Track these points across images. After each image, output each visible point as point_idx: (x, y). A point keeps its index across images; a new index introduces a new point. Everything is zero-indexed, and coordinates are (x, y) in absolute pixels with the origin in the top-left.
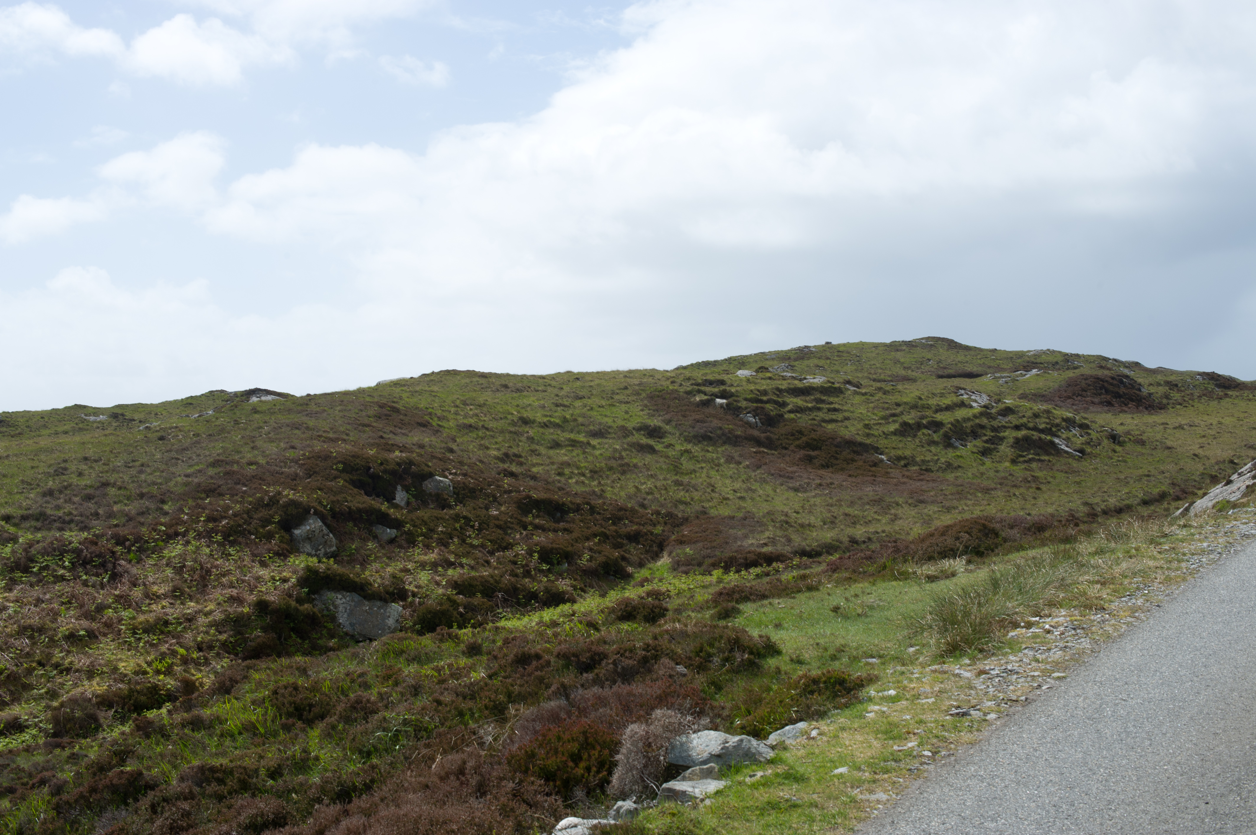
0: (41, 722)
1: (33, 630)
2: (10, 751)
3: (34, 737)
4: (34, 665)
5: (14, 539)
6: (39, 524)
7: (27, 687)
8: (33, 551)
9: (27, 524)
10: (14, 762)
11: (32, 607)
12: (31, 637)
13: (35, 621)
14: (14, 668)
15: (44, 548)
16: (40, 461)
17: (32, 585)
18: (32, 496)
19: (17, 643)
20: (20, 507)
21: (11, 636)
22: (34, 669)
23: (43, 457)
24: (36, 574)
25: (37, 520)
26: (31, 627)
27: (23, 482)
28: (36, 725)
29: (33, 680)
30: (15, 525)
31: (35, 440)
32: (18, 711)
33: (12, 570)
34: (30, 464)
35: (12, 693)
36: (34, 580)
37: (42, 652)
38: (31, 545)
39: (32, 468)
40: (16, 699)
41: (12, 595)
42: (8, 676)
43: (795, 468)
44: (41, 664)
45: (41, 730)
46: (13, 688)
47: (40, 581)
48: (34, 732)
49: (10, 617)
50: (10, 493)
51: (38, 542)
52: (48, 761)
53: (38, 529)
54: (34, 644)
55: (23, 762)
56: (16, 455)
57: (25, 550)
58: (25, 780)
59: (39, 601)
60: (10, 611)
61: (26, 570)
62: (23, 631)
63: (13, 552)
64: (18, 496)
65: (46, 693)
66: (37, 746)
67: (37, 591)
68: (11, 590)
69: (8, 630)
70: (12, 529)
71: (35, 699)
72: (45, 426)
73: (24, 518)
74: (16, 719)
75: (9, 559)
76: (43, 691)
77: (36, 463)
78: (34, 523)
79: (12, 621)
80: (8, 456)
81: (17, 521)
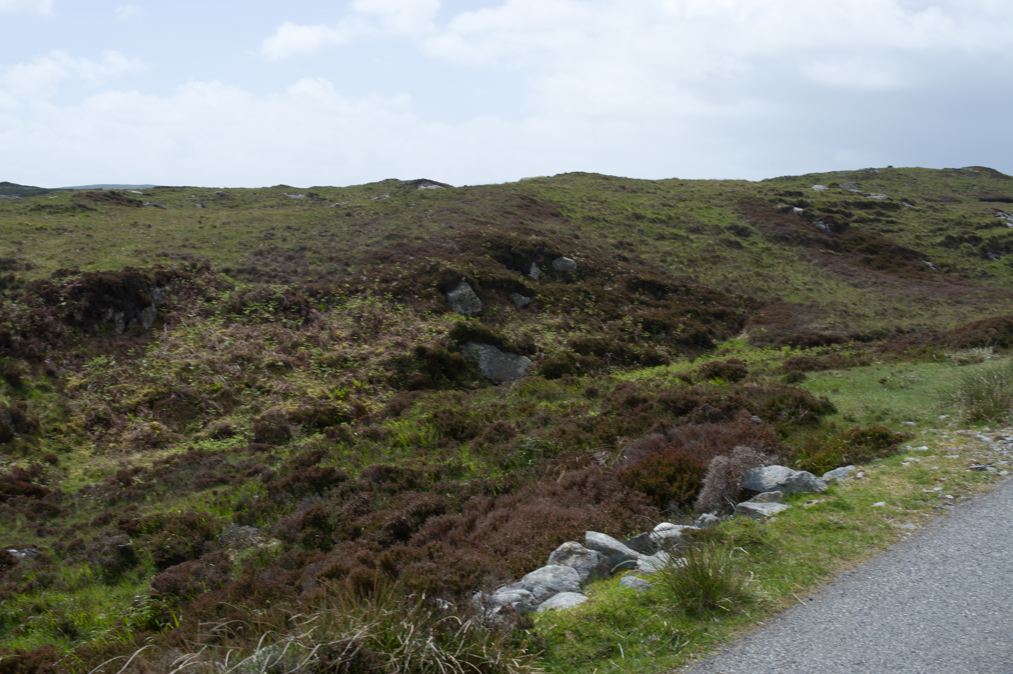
0: (246, 430)
1: (243, 359)
2: (223, 451)
3: (241, 441)
4: (243, 386)
5: (231, 288)
6: (251, 277)
7: (237, 403)
8: (246, 298)
9: (242, 276)
10: (225, 459)
11: (243, 342)
12: (241, 365)
13: (245, 352)
14: (228, 388)
15: (254, 296)
16: (254, 228)
17: (244, 324)
18: (246, 254)
19: (231, 368)
20: (237, 263)
21: (226, 362)
22: (243, 389)
23: (256, 225)
24: (248, 316)
25: (250, 273)
26: (242, 357)
27: (240, 243)
28: (242, 433)
29: (241, 398)
30: (233, 277)
31: (250, 211)
32: (230, 421)
33: (229, 312)
34: (246, 229)
35: (225, 407)
36: (245, 320)
37: (249, 376)
38: (244, 293)
39: (248, 232)
40: (228, 412)
41: (228, 331)
42: (223, 394)
43: (855, 268)
44: (248, 386)
45: (245, 436)
46: (226, 403)
47: (250, 321)
48: (241, 438)
49: (226, 348)
50: (230, 251)
51: (250, 291)
52: (251, 460)
53: (250, 281)
54: (243, 370)
55: (232, 460)
56: (235, 222)
57: (240, 297)
58: (233, 474)
59: (248, 337)
60: (227, 343)
61: (240, 312)
62: (236, 359)
63: (231, 297)
64: (235, 255)
65: (251, 408)
66: (243, 449)
67: (247, 329)
68: (227, 327)
69: (224, 358)
70: (230, 280)
71: (242, 413)
72: (256, 201)
73: (240, 272)
74: (228, 427)
75: (227, 303)
76: (248, 407)
77: (250, 229)
78: (247, 276)
79: (227, 351)
80: (229, 223)
81: (234, 273)
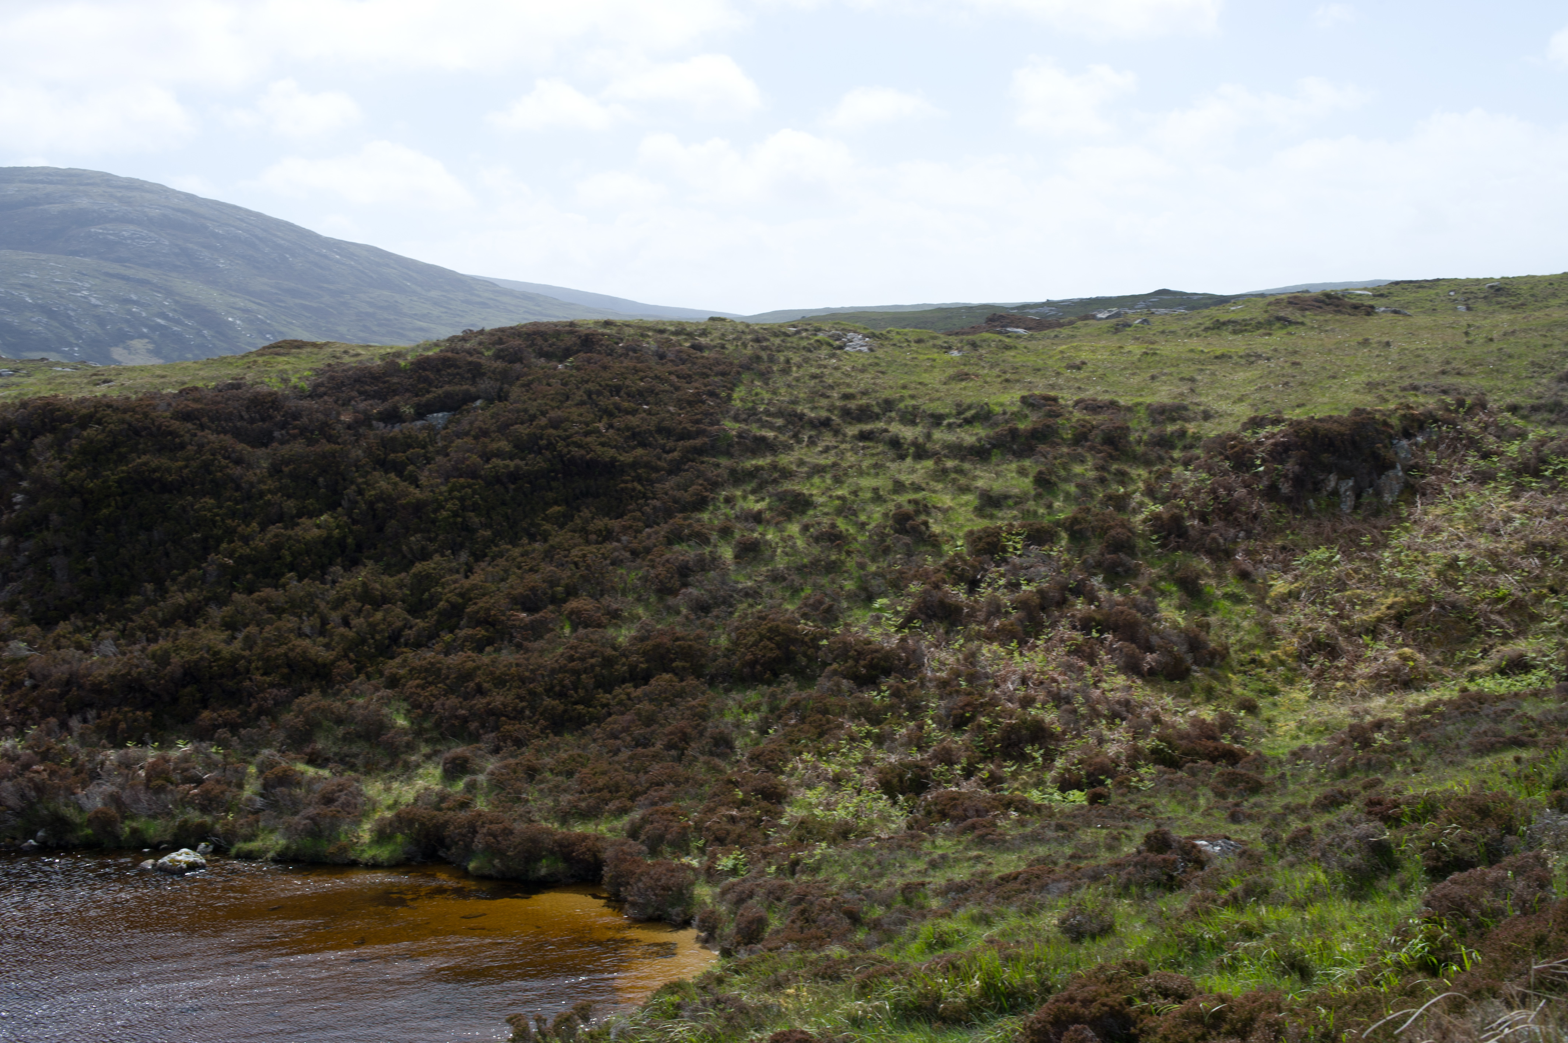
0: (1552, 661)
1: (1544, 548)
2: (1516, 694)
3: (1543, 680)
4: (1545, 591)
5: (1522, 435)
6: (1553, 417)
7: (1535, 618)
8: (1546, 450)
9: (1538, 417)
10: (1520, 707)
11: (1544, 520)
12: (1542, 557)
13: (1547, 537)
14: (1521, 594)
15: (1560, 447)
16: (1554, 338)
17: (1544, 493)
18: (1545, 381)
19: (1524, 563)
20: (1530, 396)
21: (1517, 554)
22: (1545, 596)
23: (1557, 333)
24: (1549, 479)
25: (1551, 411)
26: (1542, 545)
27: (1533, 364)
28: (1546, 666)
29: (1542, 610)
30: (1523, 417)
31: (1547, 311)
32: (1524, 646)
33: (1519, 473)
34: (1541, 342)
35: (1517, 625)
36: (1546, 486)
37: (1555, 576)
38: (1543, 442)
39: (1545, 346)
40: (1521, 632)
41: (1519, 504)
42: (1513, 604)
44: (1553, 590)
45: (1551, 671)
46: (1518, 619)
47: (1554, 488)
48: (1543, 673)
49: (1516, 531)
50: (1517, 377)
51: (1552, 439)
52: (1562, 709)
53: (1552, 423)
54: (1545, 565)
55: (1529, 708)
56: (1524, 331)
57: (1536, 449)
58: (1533, 731)
59: (1551, 513)
60: (1517, 523)
61: (1536, 473)
62: (1532, 548)
63: (1521, 451)
64: (1527, 382)
65: (1559, 626)
66: (1547, 692)
67: (1550, 501)
68: (1517, 498)
69: (1514, 547)
70: (1520, 423)
71: (1545, 634)
72: (1554, 295)
73: (1535, 409)
74: (1521, 656)
75: (1515, 459)
76: (1554, 624)
77: (1549, 341)
78: (1546, 415)
79: (1518, 536)
80: (1513, 332)
81: (1526, 413)
